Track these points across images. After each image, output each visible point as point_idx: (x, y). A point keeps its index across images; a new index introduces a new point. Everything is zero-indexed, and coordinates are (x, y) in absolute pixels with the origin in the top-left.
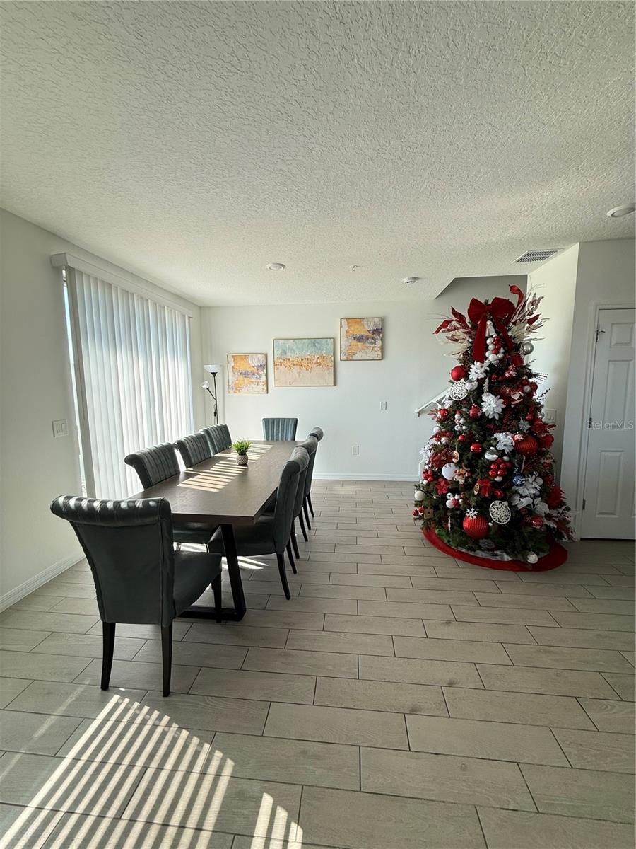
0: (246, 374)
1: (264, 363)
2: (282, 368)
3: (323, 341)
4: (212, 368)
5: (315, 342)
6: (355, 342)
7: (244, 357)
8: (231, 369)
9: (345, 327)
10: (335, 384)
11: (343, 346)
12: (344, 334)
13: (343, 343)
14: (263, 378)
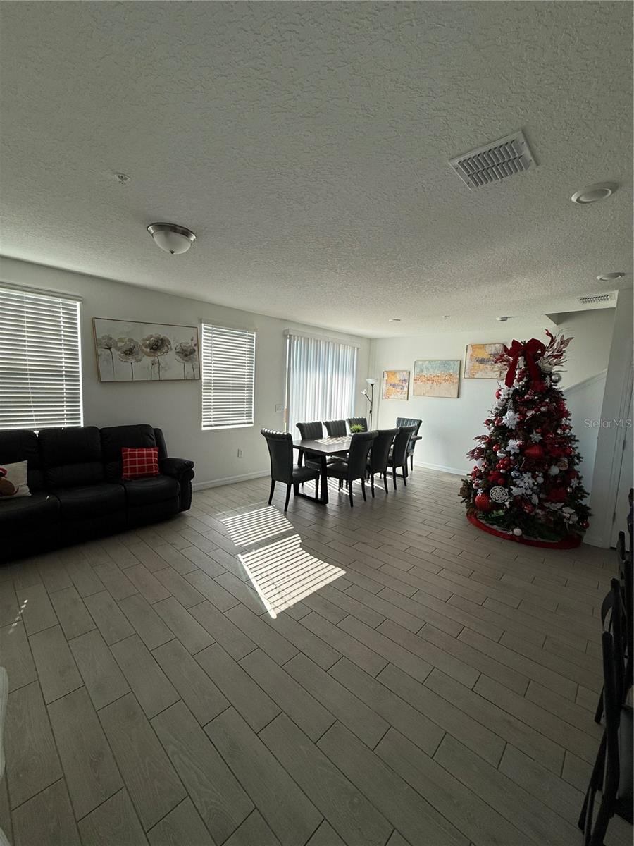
0: (394, 386)
1: (407, 378)
2: (419, 382)
3: (452, 363)
4: (370, 381)
5: (445, 364)
6: (477, 364)
7: (393, 373)
8: (385, 382)
9: (470, 352)
10: (458, 397)
11: (467, 367)
12: (468, 357)
13: (467, 365)
14: (406, 389)
